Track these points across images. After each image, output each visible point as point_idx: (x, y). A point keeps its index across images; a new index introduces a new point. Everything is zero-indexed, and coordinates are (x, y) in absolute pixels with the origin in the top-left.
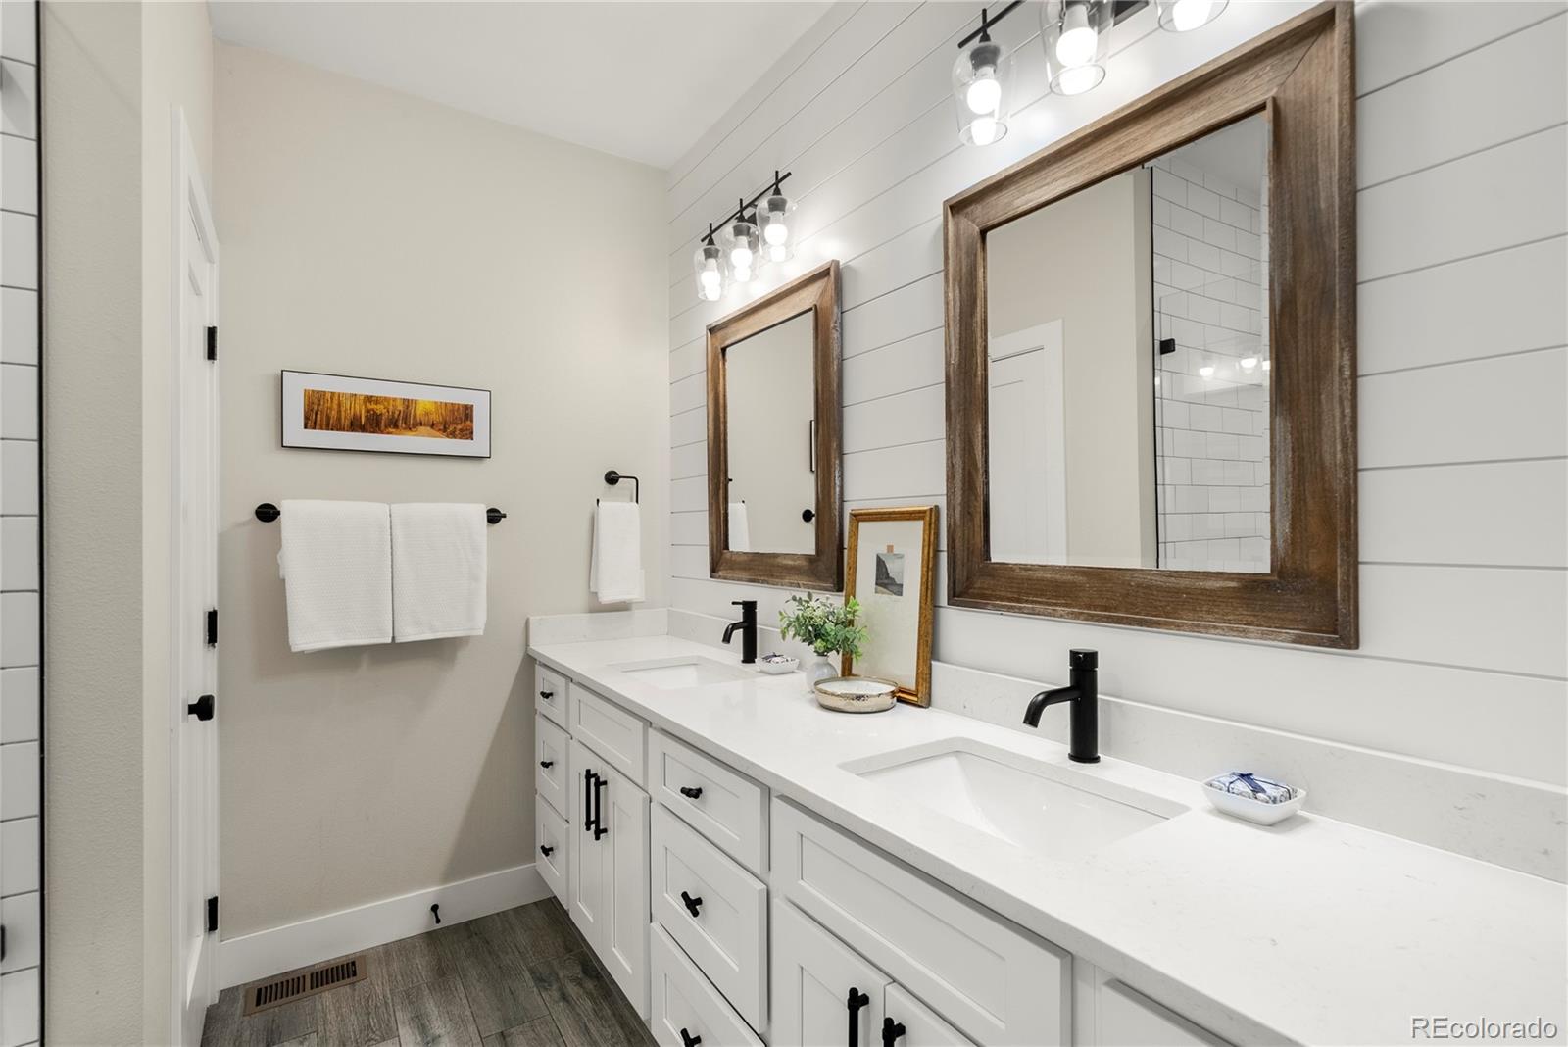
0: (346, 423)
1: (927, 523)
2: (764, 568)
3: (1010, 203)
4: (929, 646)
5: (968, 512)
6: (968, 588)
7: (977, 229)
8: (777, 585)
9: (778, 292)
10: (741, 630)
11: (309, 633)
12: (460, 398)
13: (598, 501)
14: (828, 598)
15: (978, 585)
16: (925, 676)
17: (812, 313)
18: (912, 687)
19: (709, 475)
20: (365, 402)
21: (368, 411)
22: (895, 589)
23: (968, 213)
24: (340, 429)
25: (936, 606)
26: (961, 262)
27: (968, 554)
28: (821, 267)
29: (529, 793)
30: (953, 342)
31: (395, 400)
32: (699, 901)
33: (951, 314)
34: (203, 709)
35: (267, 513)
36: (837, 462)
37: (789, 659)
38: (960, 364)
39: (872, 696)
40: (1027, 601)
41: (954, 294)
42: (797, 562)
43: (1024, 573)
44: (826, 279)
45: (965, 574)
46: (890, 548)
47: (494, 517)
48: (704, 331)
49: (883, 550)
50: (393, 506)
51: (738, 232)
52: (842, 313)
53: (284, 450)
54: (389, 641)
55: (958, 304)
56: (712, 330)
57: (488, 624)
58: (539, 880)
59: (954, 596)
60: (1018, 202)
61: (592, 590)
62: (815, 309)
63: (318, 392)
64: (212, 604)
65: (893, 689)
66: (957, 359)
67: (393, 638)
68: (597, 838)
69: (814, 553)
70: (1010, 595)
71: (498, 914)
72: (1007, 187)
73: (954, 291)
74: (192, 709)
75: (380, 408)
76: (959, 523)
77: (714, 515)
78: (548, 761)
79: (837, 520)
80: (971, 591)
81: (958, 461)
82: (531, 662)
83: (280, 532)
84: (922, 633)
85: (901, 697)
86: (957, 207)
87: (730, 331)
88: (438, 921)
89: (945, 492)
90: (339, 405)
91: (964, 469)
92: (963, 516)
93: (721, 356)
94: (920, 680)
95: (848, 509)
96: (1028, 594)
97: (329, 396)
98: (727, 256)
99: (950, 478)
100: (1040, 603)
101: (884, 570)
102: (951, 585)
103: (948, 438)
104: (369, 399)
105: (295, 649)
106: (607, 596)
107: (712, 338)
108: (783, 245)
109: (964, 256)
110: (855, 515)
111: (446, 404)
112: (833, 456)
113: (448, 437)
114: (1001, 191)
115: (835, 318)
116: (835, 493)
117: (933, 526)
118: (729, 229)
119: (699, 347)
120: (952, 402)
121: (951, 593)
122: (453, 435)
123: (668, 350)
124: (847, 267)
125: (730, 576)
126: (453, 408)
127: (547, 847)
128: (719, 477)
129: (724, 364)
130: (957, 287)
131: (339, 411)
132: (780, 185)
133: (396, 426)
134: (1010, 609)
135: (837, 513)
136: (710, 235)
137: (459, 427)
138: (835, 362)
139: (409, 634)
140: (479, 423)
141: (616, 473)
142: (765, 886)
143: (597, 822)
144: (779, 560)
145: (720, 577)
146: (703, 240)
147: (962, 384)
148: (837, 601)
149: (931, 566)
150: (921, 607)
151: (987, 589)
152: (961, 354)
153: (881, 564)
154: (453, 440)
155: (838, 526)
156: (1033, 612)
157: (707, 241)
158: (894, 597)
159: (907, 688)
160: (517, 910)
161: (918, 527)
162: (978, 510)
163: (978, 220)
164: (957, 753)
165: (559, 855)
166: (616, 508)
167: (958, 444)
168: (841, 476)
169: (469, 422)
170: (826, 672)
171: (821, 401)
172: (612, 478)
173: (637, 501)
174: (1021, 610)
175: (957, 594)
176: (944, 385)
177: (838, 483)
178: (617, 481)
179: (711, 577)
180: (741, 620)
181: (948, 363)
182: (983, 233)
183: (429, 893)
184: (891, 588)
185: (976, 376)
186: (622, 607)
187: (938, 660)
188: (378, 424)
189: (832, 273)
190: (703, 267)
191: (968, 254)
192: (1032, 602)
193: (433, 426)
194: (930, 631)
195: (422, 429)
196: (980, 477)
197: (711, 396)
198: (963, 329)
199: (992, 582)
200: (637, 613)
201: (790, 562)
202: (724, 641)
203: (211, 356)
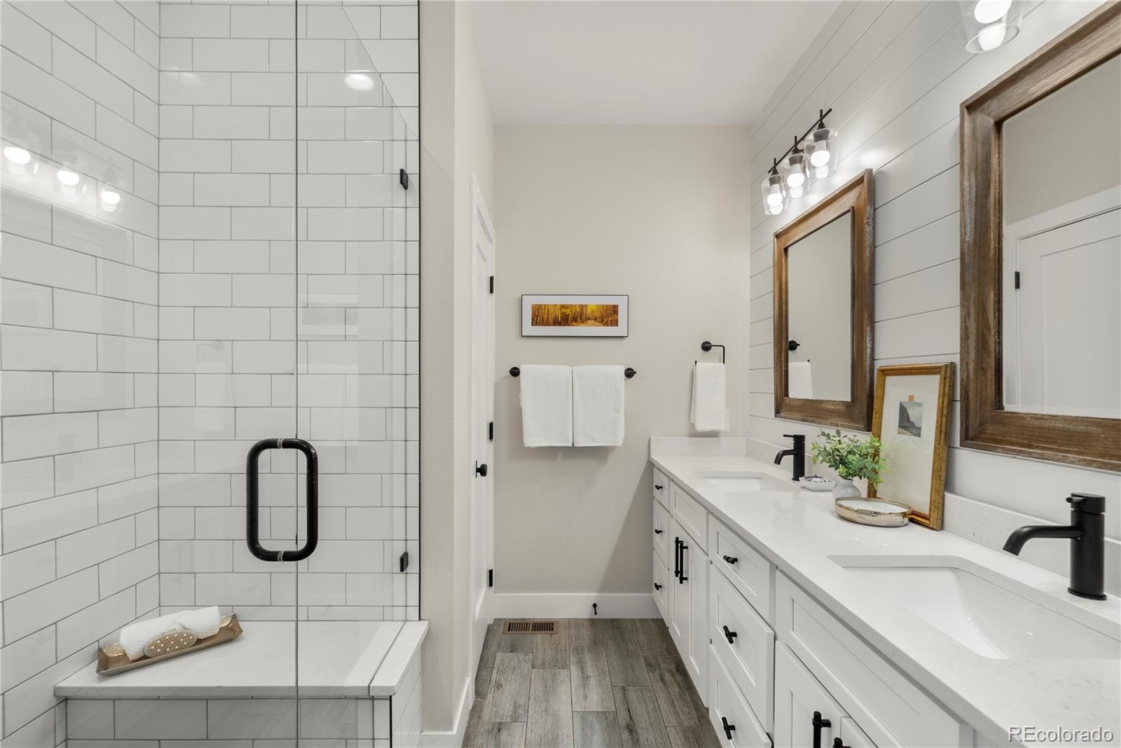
0: (551, 321)
1: (943, 378)
2: (813, 410)
3: (1026, 92)
4: (944, 479)
5: (980, 368)
6: (980, 433)
7: (992, 121)
8: (821, 424)
9: (824, 201)
10: (792, 456)
11: (534, 439)
12: (610, 301)
13: (696, 362)
14: (855, 436)
15: (989, 431)
16: (938, 505)
17: (849, 214)
18: (926, 512)
19: (774, 342)
20: (560, 309)
21: (562, 314)
22: (915, 431)
23: (984, 108)
24: (548, 324)
25: (950, 447)
26: (977, 153)
27: (981, 404)
28: (857, 176)
29: (650, 549)
30: (968, 222)
31: (575, 306)
32: (735, 635)
33: (967, 198)
34: (482, 471)
35: (515, 372)
36: (868, 329)
37: (827, 480)
38: (975, 240)
39: (884, 514)
40: (1037, 447)
41: (970, 182)
42: (838, 407)
43: (1036, 423)
44: (861, 185)
45: (978, 420)
46: (911, 398)
47: (630, 373)
48: (772, 237)
49: (906, 399)
50: (574, 367)
51: (793, 162)
52: (874, 210)
53: (523, 339)
54: (571, 445)
55: (974, 189)
56: (778, 236)
57: (625, 440)
58: (654, 605)
59: (966, 439)
60: (1033, 90)
61: (692, 422)
62: (853, 210)
63: (538, 305)
64: (491, 419)
65: (905, 510)
66: (973, 236)
67: (573, 444)
68: (681, 582)
69: (849, 399)
70: (1021, 441)
71: (630, 619)
72: (1022, 78)
73: (970, 179)
74: (478, 470)
75: (568, 311)
76: (972, 377)
77: (779, 371)
78: (659, 530)
79: (868, 375)
80: (983, 436)
81: (972, 324)
82: (651, 466)
83: (519, 383)
84: (935, 468)
85: (914, 518)
86: (972, 107)
87: (792, 233)
88: (596, 614)
89: (959, 351)
90: (548, 311)
91: (977, 330)
92: (976, 370)
93: (783, 254)
94: (933, 508)
95: (879, 364)
96: (1038, 441)
97: (543, 306)
98: (785, 181)
99: (965, 338)
100: (1051, 449)
101: (906, 415)
102: (964, 430)
103: (962, 305)
104: (563, 307)
105: (526, 446)
106: (701, 426)
107: (777, 242)
108: (827, 164)
109: (980, 146)
110: (882, 371)
111: (603, 305)
112: (865, 324)
113: (603, 325)
114: (1016, 82)
115: (867, 215)
116: (866, 353)
117: (948, 380)
118: (786, 160)
119: (769, 248)
120: (967, 274)
121: (964, 437)
122: (606, 324)
123: (749, 254)
124: (880, 172)
125: (789, 416)
126: (606, 308)
127: (658, 584)
128: (781, 344)
129: (786, 259)
130: (973, 176)
131: (548, 314)
132: (824, 121)
133: (576, 321)
134: (1020, 453)
135: (868, 369)
136: (774, 167)
137: (610, 319)
138: (868, 250)
139: (581, 443)
140: (622, 316)
141: (709, 343)
142: (772, 631)
143: (681, 572)
144: (824, 405)
145: (781, 417)
146: (769, 172)
147: (977, 257)
148: (864, 439)
149: (945, 413)
150: (935, 447)
151: (998, 435)
152: (975, 232)
153: (903, 411)
154: (607, 327)
155: (868, 379)
156: (1042, 457)
157: (772, 172)
158: (914, 437)
159: (923, 513)
160: (641, 620)
161: (936, 379)
162: (990, 365)
163: (993, 113)
164: (954, 569)
165: (665, 590)
166: (708, 367)
167: (972, 310)
168: (873, 340)
169: (616, 316)
170: (849, 492)
171: (856, 281)
172: (706, 347)
173: (724, 362)
174: (1030, 455)
175: (971, 437)
176: (959, 260)
177: (869, 345)
178: (710, 348)
179: (776, 416)
180: (792, 449)
181: (963, 241)
182: (999, 125)
183: (592, 596)
184: (910, 430)
185: (989, 250)
186: (713, 435)
187: (952, 492)
188: (567, 321)
189: (865, 180)
190: (769, 191)
191: (983, 145)
192: (1043, 448)
193: (595, 319)
194: (944, 467)
195: (590, 322)
196: (992, 337)
197: (777, 284)
198: (979, 209)
199: (1003, 429)
200: (723, 439)
201: (832, 407)
202: (775, 462)
203: (491, 291)
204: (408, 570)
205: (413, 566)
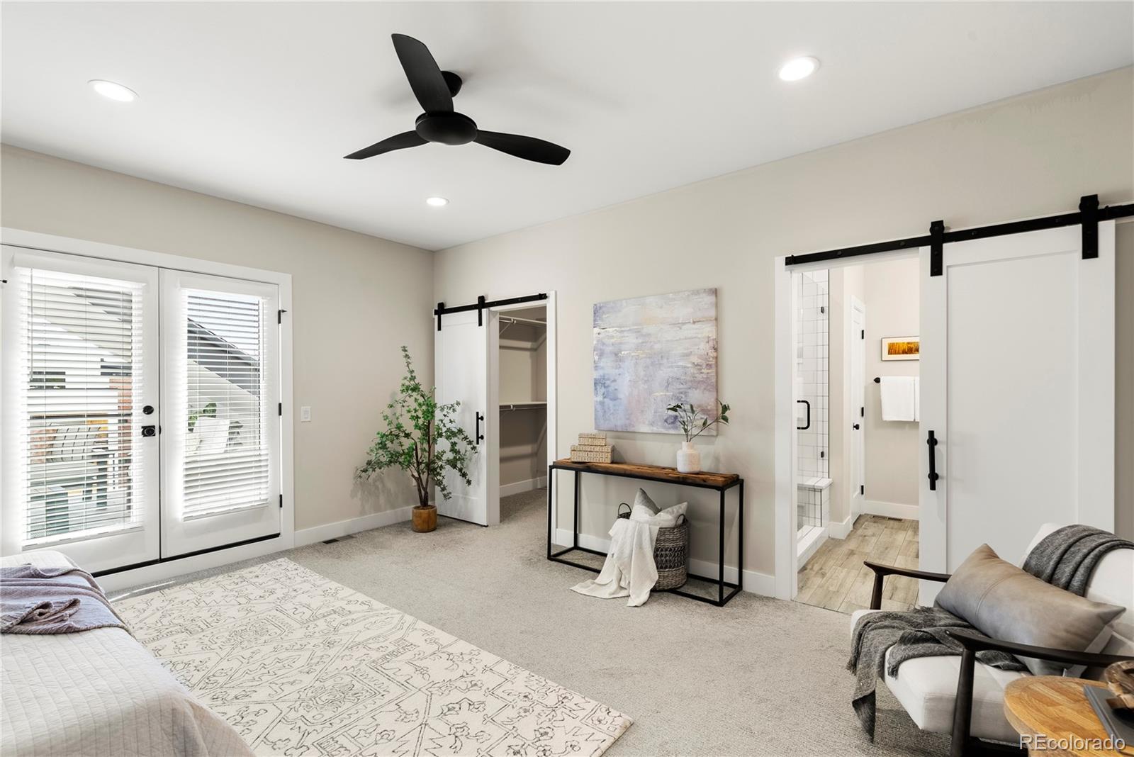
0: (901, 352)
11: (888, 416)
21: (908, 347)
24: (899, 354)
34: (857, 427)
35: (877, 380)
50: (916, 377)
53: (882, 362)
63: (893, 343)
64: (863, 407)
67: (914, 420)
74: (854, 427)
75: (912, 346)
83: (880, 386)
90: (899, 347)
97: (896, 344)
104: (908, 343)
105: (884, 420)
133: (917, 351)
188: (911, 351)
203: (863, 338)
204: (824, 458)
205: (826, 457)
